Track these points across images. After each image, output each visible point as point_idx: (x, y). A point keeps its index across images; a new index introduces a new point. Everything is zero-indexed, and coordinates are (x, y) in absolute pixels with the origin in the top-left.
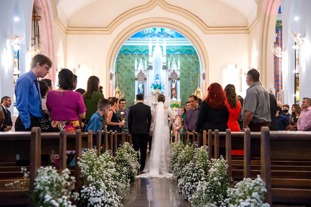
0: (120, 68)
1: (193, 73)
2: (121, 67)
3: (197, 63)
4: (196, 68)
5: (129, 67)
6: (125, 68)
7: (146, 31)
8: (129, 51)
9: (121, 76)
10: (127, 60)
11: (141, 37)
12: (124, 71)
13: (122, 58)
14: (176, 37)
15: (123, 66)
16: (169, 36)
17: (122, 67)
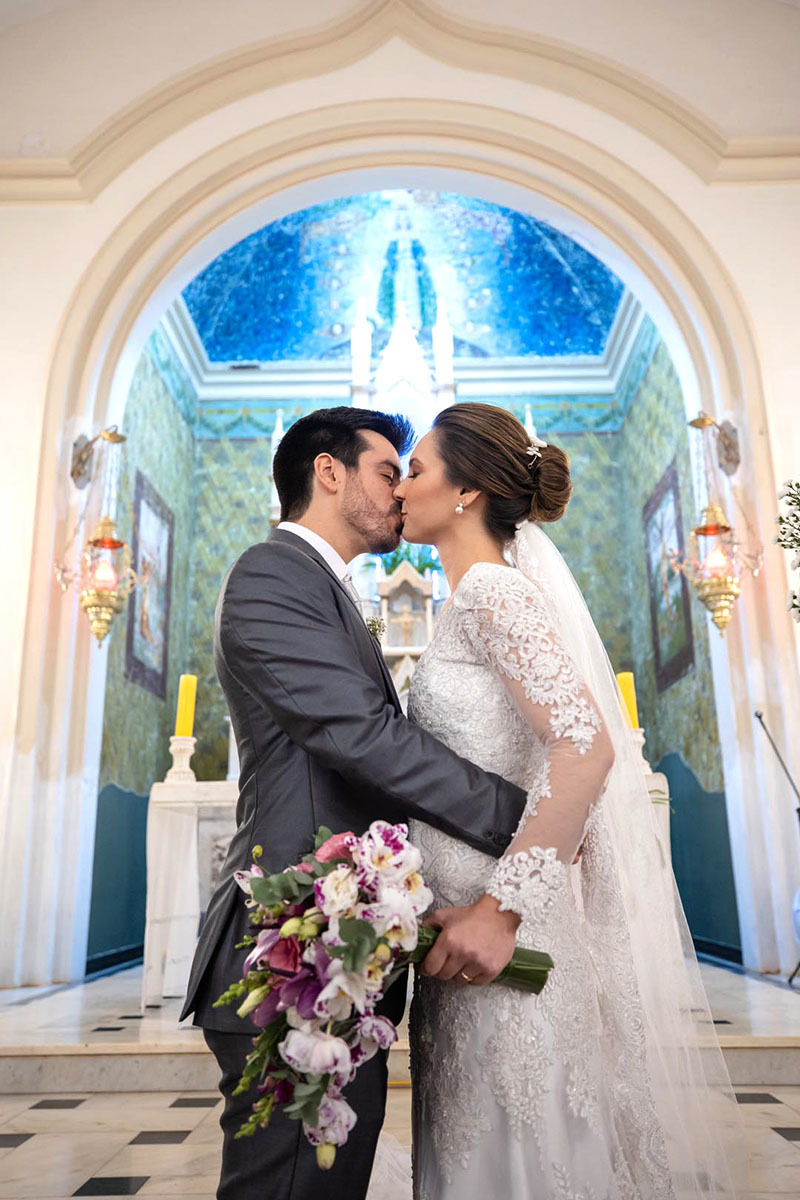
0: (209, 510)
1: (599, 525)
2: (213, 505)
3: (613, 478)
4: (611, 501)
5: (257, 505)
6: (234, 509)
7: (343, 326)
8: (258, 425)
9: (211, 550)
10: (249, 470)
11: (321, 357)
12: (228, 524)
13: (221, 458)
14: (501, 356)
15: (223, 497)
16: (465, 351)
17: (221, 506)
